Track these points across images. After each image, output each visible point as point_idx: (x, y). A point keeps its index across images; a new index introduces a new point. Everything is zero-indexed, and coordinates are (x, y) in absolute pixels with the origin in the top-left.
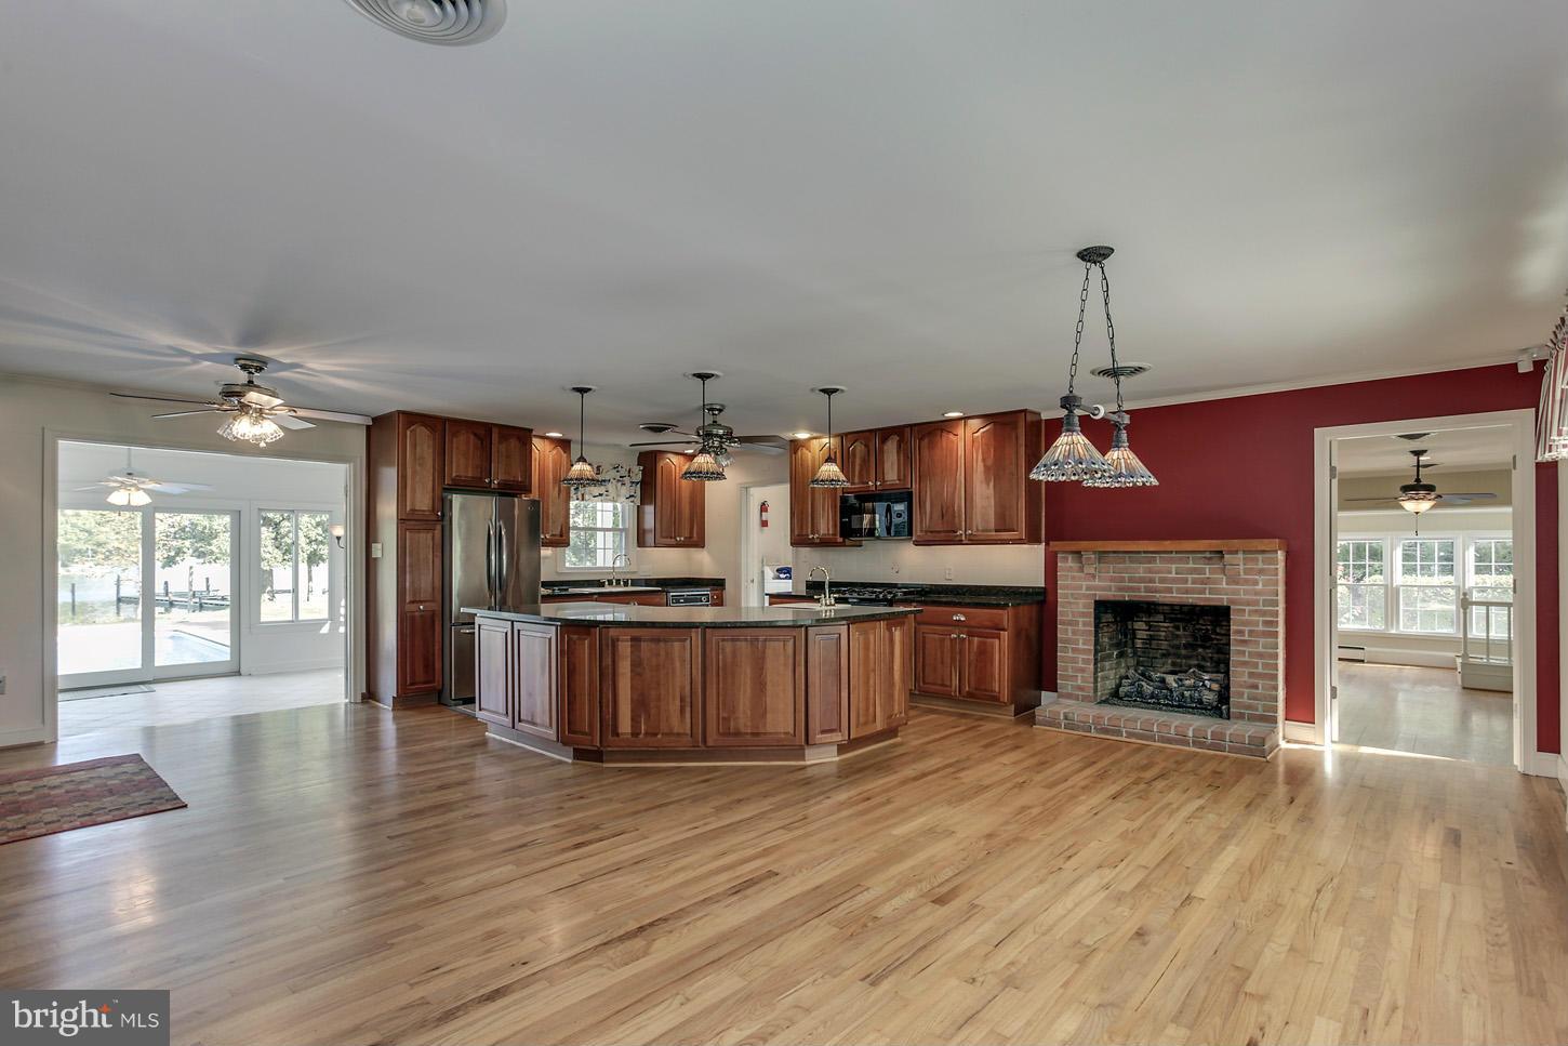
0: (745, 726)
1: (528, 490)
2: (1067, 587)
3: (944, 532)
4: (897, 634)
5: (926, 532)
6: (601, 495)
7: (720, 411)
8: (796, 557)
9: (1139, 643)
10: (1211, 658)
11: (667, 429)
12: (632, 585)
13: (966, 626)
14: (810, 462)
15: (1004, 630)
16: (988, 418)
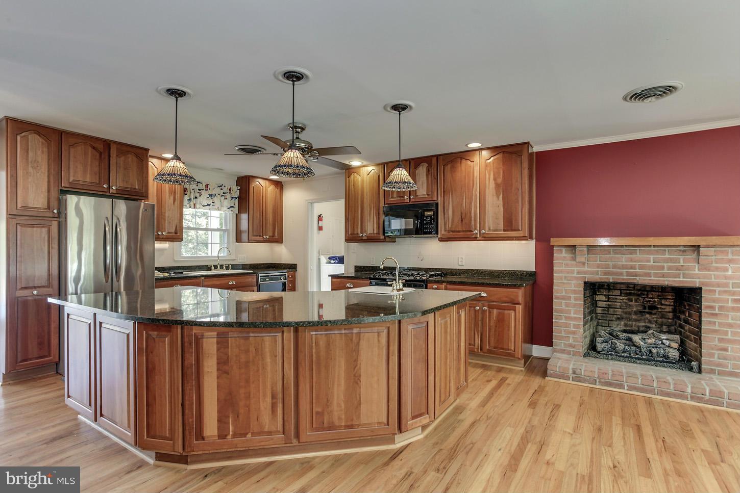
0: (340, 418)
1: (146, 197)
2: (561, 272)
3: (463, 231)
4: (463, 314)
5: (449, 231)
6: (209, 205)
7: (303, 129)
8: (347, 249)
9: (599, 310)
10: (656, 322)
11: (258, 151)
12: (232, 269)
13: (488, 301)
14: (360, 183)
15: (519, 304)
16: (496, 150)
